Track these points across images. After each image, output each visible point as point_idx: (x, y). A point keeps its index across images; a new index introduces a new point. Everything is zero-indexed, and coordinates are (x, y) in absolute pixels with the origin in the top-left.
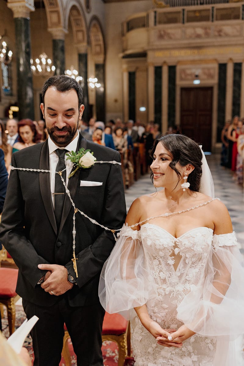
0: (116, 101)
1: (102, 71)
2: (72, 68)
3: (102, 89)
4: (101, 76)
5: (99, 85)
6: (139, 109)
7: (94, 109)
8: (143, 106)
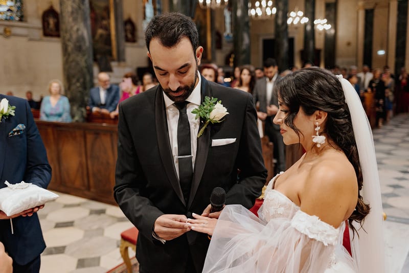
0: (349, 44)
1: (333, 10)
2: (296, 9)
3: (333, 32)
4: (332, 16)
5: (328, 27)
6: (376, 52)
7: (322, 54)
8: (382, 49)
